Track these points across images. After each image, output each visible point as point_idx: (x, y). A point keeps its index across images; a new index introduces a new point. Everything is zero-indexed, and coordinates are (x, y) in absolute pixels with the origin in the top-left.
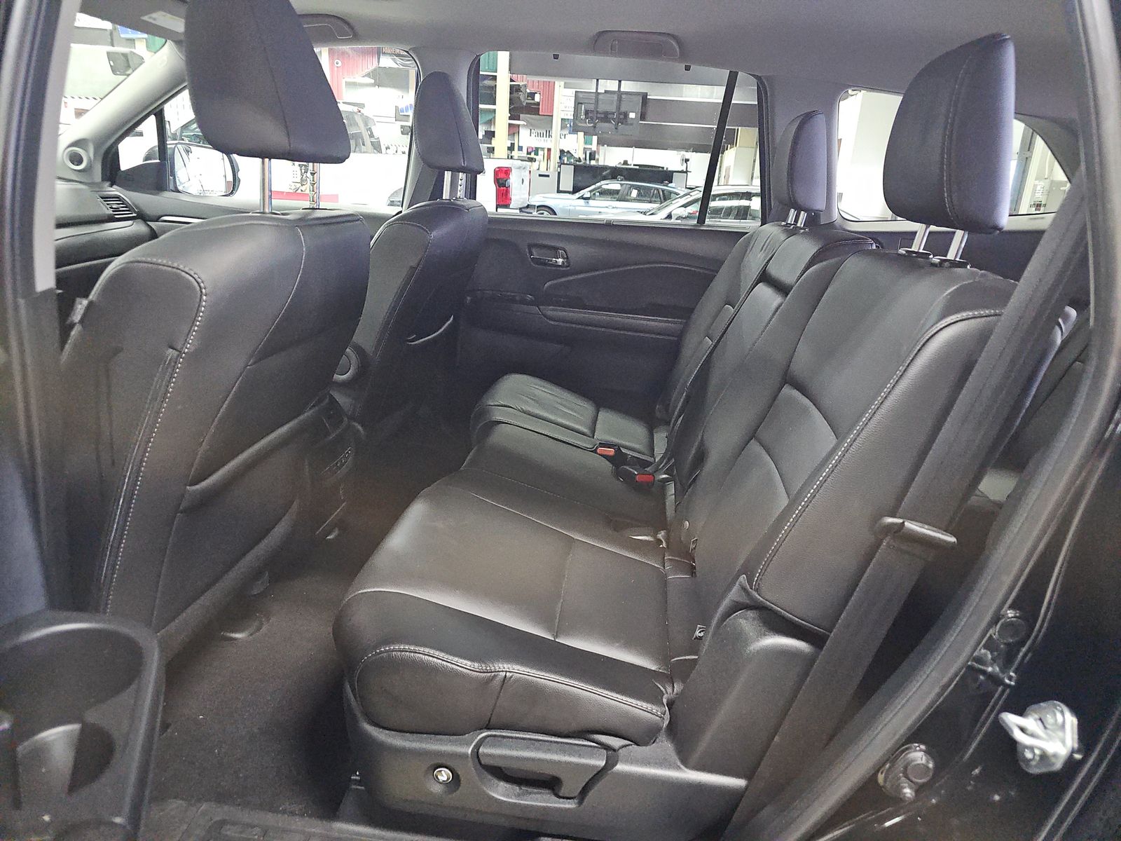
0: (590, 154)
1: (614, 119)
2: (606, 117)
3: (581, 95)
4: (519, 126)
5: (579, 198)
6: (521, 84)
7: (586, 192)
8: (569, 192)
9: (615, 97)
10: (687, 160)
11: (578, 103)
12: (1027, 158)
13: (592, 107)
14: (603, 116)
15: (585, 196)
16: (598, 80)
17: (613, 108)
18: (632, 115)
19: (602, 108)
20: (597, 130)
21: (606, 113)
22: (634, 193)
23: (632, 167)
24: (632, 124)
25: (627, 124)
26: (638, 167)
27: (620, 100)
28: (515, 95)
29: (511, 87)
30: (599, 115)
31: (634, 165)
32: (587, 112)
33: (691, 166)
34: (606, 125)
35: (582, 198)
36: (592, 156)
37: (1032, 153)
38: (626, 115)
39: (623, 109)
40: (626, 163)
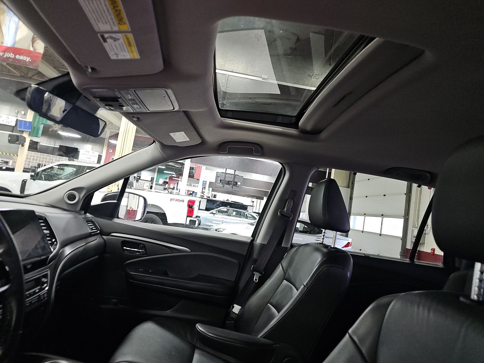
0: (214, 195)
1: (231, 184)
2: (228, 183)
3: (219, 174)
4: (179, 180)
5: (210, 213)
6: (194, 167)
7: (214, 211)
8: (203, 210)
9: (233, 176)
10: (253, 202)
11: (217, 177)
12: (407, 219)
13: (223, 179)
14: (227, 182)
15: (213, 213)
16: (226, 169)
17: (232, 180)
18: (239, 183)
19: (227, 179)
20: (224, 187)
21: (229, 182)
22: (234, 213)
23: (230, 202)
24: (239, 187)
25: (237, 187)
26: (233, 202)
27: (235, 177)
28: (191, 171)
29: (190, 167)
30: (226, 182)
31: (231, 201)
32: (221, 181)
33: (255, 204)
34: (229, 186)
35: (212, 213)
36: (215, 196)
37: (409, 217)
38: (236, 183)
39: (235, 181)
40: (227, 200)
